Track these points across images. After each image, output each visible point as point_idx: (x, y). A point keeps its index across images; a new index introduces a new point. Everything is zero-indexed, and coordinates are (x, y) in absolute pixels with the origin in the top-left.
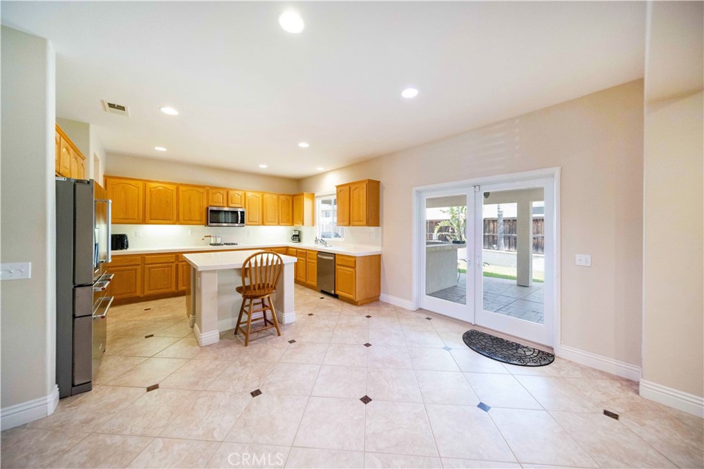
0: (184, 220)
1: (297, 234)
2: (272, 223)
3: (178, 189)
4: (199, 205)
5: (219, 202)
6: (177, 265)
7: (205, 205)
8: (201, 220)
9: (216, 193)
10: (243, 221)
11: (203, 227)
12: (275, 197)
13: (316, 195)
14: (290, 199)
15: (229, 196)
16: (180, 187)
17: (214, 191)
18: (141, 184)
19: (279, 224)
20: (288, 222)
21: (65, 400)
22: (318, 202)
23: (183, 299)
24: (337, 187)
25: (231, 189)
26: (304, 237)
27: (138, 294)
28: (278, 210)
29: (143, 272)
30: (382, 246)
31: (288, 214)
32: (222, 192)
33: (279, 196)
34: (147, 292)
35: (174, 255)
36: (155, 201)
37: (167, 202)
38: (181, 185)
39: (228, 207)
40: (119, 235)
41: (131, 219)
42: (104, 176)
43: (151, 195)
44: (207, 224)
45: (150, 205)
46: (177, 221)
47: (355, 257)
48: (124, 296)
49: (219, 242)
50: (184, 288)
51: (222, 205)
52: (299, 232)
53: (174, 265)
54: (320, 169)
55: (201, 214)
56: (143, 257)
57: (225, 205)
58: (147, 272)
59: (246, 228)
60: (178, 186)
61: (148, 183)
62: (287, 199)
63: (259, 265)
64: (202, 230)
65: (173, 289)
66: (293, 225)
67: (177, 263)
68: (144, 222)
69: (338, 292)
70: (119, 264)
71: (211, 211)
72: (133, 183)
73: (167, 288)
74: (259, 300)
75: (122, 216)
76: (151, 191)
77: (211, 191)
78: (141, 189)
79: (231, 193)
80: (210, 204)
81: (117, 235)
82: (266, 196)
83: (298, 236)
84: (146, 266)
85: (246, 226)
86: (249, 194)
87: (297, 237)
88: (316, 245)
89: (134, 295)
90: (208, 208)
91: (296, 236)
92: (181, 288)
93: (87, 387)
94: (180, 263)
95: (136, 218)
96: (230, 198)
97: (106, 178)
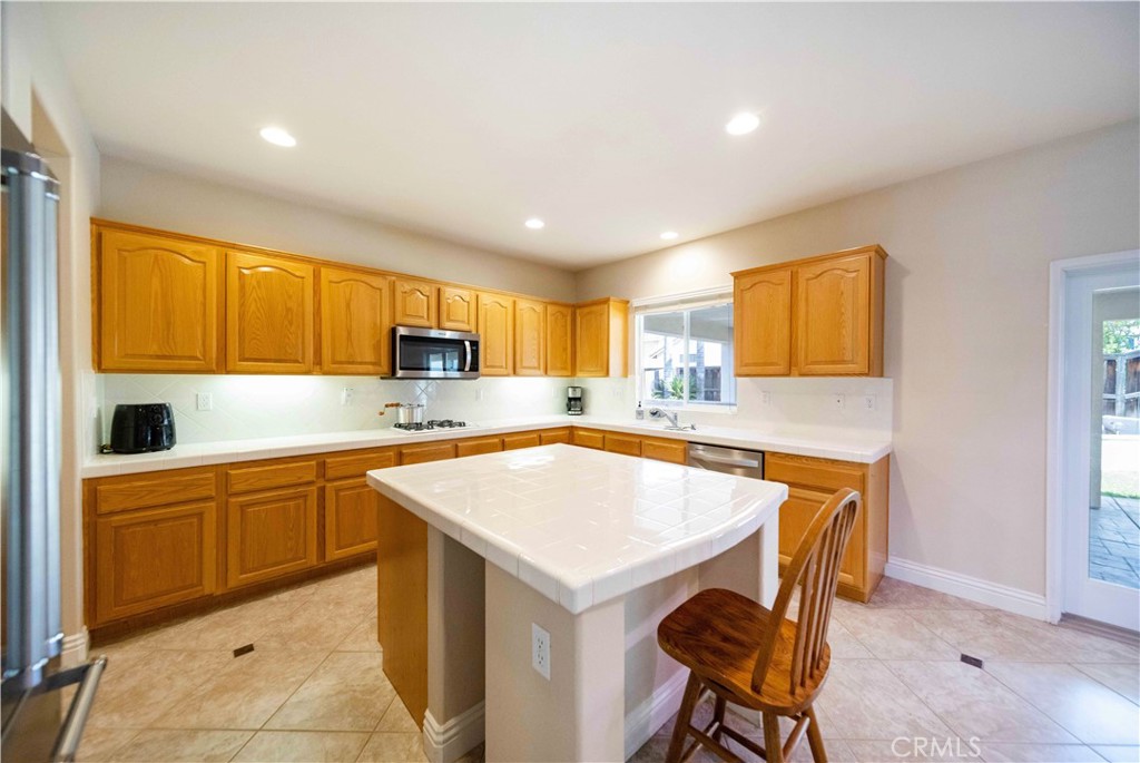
0: (334, 362)
1: (578, 395)
2: (531, 371)
3: (317, 276)
4: (369, 319)
5: (417, 316)
6: (322, 490)
7: (387, 324)
8: (376, 364)
9: (413, 291)
10: (475, 367)
11: (374, 381)
12: (539, 308)
13: (635, 302)
14: (568, 313)
15: (442, 299)
16: (324, 271)
17: (407, 287)
18: (212, 255)
19: (545, 373)
20: (564, 369)
22: (639, 320)
24: (737, 276)
25: (447, 284)
27: (210, 586)
28: (544, 338)
29: (223, 518)
30: (896, 427)
31: (565, 349)
32: (426, 289)
33: (546, 305)
34: (237, 579)
35: (314, 463)
36: (253, 307)
37: (289, 310)
38: (327, 264)
39: (439, 327)
40: (146, 407)
41: (180, 358)
42: (93, 221)
43: (242, 287)
44: (392, 374)
45: (241, 317)
46: (318, 366)
47: (862, 465)
48: (164, 601)
49: (417, 419)
51: (426, 324)
52: (583, 391)
53: (313, 490)
55: (377, 347)
56: (222, 473)
57: (433, 322)
58: (234, 517)
59: (482, 382)
60: (318, 265)
61: (231, 253)
62: (561, 315)
64: (373, 389)
65: (312, 560)
66: (572, 374)
67: (321, 483)
68: (223, 366)
70: (149, 501)
71: (402, 338)
72: (188, 248)
73: (294, 560)
75: (154, 349)
76: (241, 276)
77: (400, 286)
78: (213, 270)
79: (446, 293)
80: (398, 321)
81: (137, 407)
82: (522, 305)
83: (579, 399)
84: (233, 500)
85: (481, 378)
86: (486, 299)
87: (575, 403)
88: (639, 422)
89: (194, 593)
90: (394, 331)
91: (575, 399)
92: (334, 552)
94: (329, 485)
95: (199, 355)
96: (444, 308)
97: (101, 228)
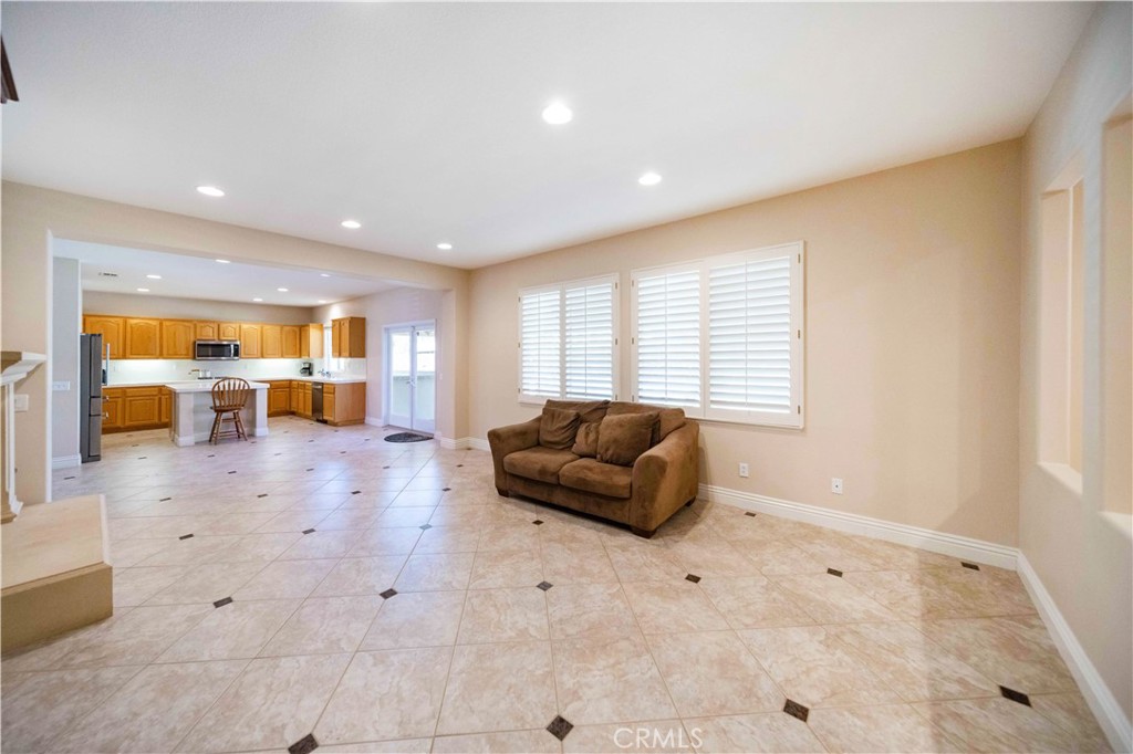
0: (168, 354)
1: (308, 366)
2: (273, 356)
3: (161, 324)
4: (186, 338)
5: (209, 335)
6: (160, 399)
7: (192, 339)
8: (187, 354)
9: (205, 326)
10: (236, 354)
11: (190, 361)
12: (278, 328)
13: (324, 326)
14: (297, 330)
15: (221, 329)
16: (164, 323)
17: (202, 325)
18: (121, 321)
19: (282, 356)
20: (295, 353)
21: (88, 465)
23: (166, 430)
24: (333, 321)
25: (223, 322)
26: (316, 370)
27: (119, 424)
28: (281, 341)
29: (124, 405)
30: (368, 374)
31: (295, 346)
32: (212, 325)
33: (282, 327)
34: (128, 423)
35: (157, 389)
36: (136, 336)
37: (149, 337)
38: (165, 320)
39: (218, 340)
43: (132, 331)
44: (194, 358)
46: (161, 356)
47: (334, 384)
49: (208, 375)
50: (167, 420)
51: (213, 339)
52: (310, 364)
53: (157, 398)
54: (321, 302)
55: (187, 349)
56: (124, 391)
57: (216, 338)
58: (127, 404)
60: (162, 321)
61: (128, 320)
62: (294, 331)
63: (227, 388)
64: (189, 364)
66: (300, 357)
68: (125, 357)
69: (325, 418)
71: (199, 345)
73: (150, 420)
74: (230, 415)
76: (131, 326)
77: (199, 325)
78: (121, 326)
79: (223, 326)
80: (198, 338)
82: (266, 327)
83: (309, 368)
84: (127, 398)
85: (241, 360)
86: (245, 327)
87: (308, 370)
89: (114, 425)
90: (195, 342)
91: (306, 368)
92: (164, 420)
93: (97, 458)
94: (163, 396)
95: (116, 353)
96: (221, 332)
97: (85, 317)
